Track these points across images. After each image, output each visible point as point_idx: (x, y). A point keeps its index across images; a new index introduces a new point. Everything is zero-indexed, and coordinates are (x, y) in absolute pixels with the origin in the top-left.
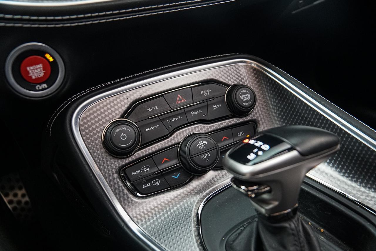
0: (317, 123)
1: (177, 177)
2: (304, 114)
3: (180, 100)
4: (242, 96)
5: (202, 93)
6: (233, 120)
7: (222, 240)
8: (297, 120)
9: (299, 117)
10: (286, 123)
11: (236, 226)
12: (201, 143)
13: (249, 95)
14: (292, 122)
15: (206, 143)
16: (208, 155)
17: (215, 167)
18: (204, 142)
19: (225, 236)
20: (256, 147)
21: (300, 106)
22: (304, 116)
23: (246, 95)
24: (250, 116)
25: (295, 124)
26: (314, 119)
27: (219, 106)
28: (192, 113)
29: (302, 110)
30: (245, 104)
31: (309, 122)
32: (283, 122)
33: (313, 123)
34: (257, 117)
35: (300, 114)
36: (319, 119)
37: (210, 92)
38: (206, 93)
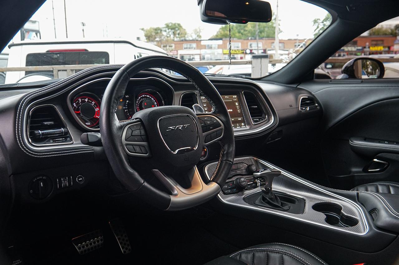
1: (235, 190)
6: (250, 176)
12: (242, 179)
13: (255, 167)
16: (244, 183)
27: (245, 170)
38: (241, 166)
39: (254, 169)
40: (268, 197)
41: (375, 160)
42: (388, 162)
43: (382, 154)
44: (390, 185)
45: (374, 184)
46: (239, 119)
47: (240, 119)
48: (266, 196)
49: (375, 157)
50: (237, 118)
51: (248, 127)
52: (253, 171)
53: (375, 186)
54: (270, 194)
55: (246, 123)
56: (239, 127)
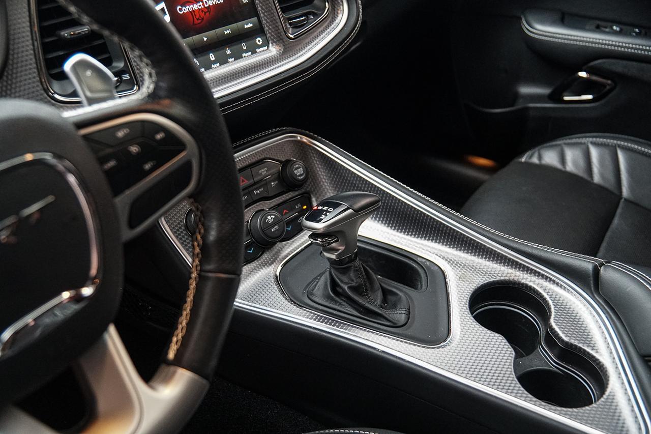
0: (364, 187)
1: (251, 252)
2: (353, 181)
3: (243, 181)
4: (296, 171)
5: (260, 172)
6: (290, 194)
7: (303, 293)
8: (347, 187)
9: (348, 184)
10: (338, 192)
11: (312, 281)
12: (269, 218)
13: (301, 169)
14: (343, 190)
15: (273, 217)
16: (277, 227)
17: (282, 239)
18: (272, 216)
19: (305, 289)
20: (325, 210)
21: (348, 174)
22: (353, 183)
23: (299, 170)
24: (305, 188)
25: (346, 191)
26: (362, 184)
27: (276, 182)
28: (255, 192)
29: (350, 178)
30: (299, 178)
31: (358, 187)
32: (335, 190)
33: (361, 188)
34: (311, 188)
35: (349, 181)
36: (365, 185)
37: (266, 171)
38: (263, 171)
39: (301, 175)
40: (346, 283)
41: (583, 74)
42: (612, 80)
43: (604, 60)
44: (619, 146)
45: (581, 143)
46: (246, 26)
47: (250, 25)
48: (342, 281)
49: (584, 68)
50: (239, 24)
51: (274, 49)
52: (299, 180)
53: (583, 147)
54: (352, 274)
55: (268, 35)
56: (250, 53)
